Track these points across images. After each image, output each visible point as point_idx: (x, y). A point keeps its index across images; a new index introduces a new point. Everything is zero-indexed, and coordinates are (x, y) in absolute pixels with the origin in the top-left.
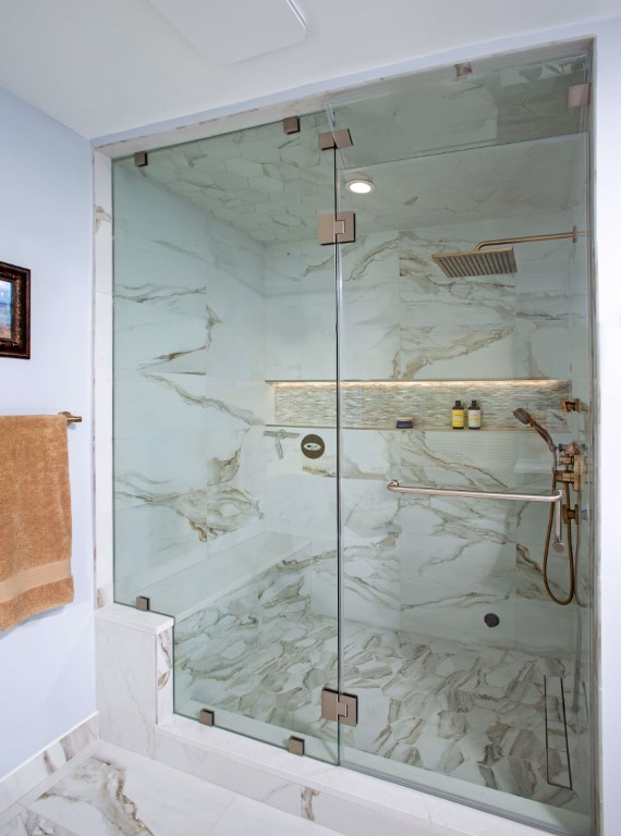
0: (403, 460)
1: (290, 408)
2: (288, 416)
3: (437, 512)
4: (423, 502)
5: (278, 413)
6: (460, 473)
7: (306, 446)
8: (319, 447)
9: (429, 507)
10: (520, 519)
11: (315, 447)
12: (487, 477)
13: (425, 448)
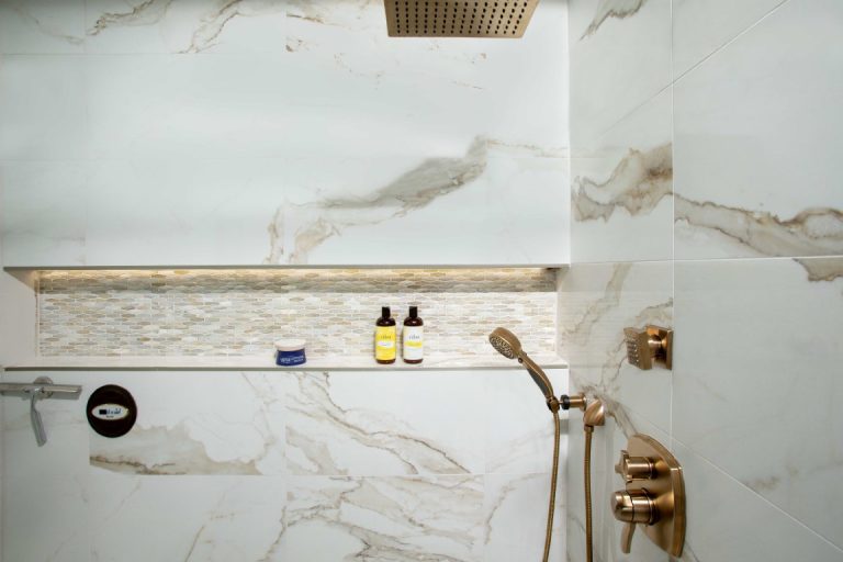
0: (290, 432)
1: (70, 324)
2: (65, 342)
3: (351, 528)
4: (328, 513)
5: (46, 335)
6: (392, 451)
7: (96, 412)
8: (123, 412)
9: (338, 522)
10: (490, 529)
11: (116, 412)
12: (438, 456)
13: (329, 406)
